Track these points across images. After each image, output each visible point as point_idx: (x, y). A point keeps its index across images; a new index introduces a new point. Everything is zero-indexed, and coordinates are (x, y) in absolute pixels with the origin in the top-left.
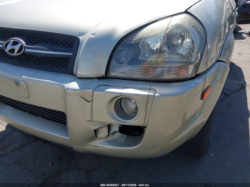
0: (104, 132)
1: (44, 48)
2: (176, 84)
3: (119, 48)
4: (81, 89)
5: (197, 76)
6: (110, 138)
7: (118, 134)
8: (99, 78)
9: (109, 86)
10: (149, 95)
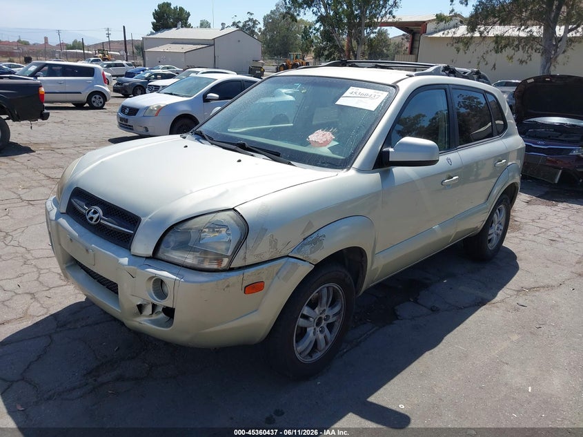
0: (148, 310)
1: (114, 222)
2: (206, 273)
3: (170, 233)
4: (129, 265)
5: (232, 270)
6: (154, 317)
7: (162, 315)
8: (147, 258)
9: (150, 267)
10: (176, 279)
